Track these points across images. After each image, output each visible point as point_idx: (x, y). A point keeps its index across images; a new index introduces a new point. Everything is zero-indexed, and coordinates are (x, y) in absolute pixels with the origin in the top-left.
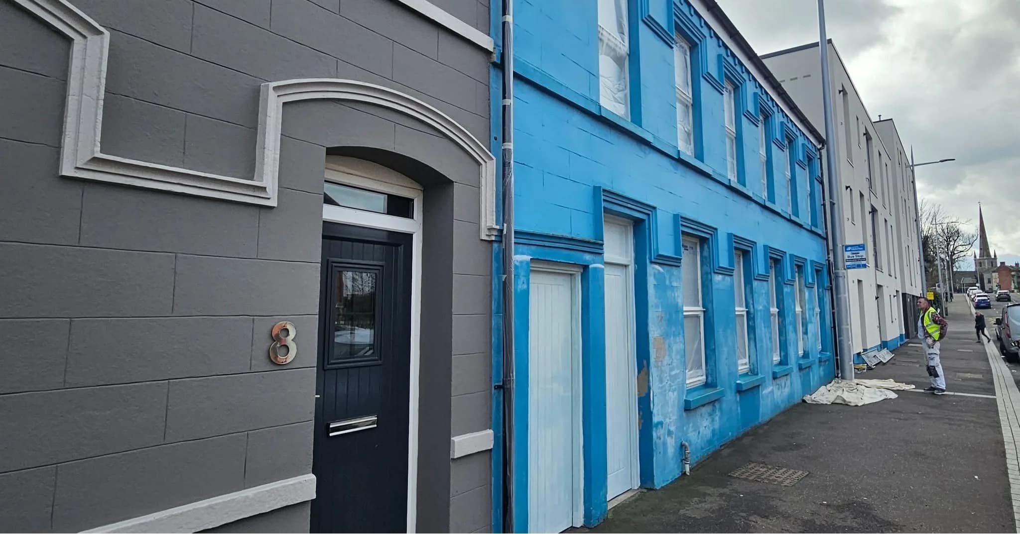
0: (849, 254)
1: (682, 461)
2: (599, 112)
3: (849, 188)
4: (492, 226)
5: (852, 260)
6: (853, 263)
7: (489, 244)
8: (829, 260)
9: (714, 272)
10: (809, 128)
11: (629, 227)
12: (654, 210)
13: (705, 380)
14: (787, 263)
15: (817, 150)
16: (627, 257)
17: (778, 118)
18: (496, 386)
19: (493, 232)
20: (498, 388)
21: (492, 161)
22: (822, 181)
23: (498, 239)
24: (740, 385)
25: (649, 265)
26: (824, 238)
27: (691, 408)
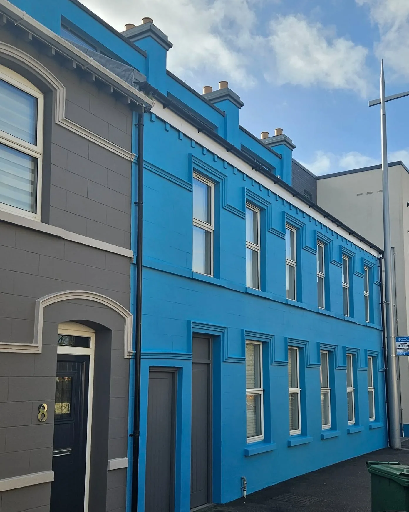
0: (399, 344)
1: (242, 489)
2: (192, 276)
4: (130, 351)
5: (401, 349)
6: (403, 351)
7: (129, 361)
8: (384, 347)
9: (271, 365)
10: (369, 244)
11: (210, 340)
12: (226, 330)
13: (263, 438)
14: (339, 354)
15: (377, 260)
16: (209, 358)
17: (336, 243)
18: (130, 435)
19: (131, 354)
20: (131, 436)
21: (131, 317)
22: (381, 285)
23: (133, 357)
24: (289, 443)
25: (222, 363)
26: (381, 331)
27: (249, 455)
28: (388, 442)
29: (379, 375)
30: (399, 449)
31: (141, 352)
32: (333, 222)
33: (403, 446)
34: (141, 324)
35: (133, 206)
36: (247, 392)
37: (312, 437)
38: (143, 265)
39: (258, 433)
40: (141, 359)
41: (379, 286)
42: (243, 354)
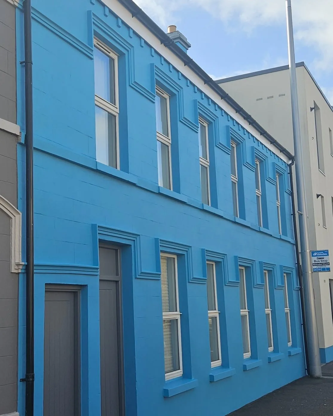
0: (315, 258)
3: (320, 197)
4: (19, 263)
5: (317, 264)
6: (319, 267)
7: (17, 275)
8: (298, 263)
9: (189, 282)
10: (279, 147)
11: (118, 250)
12: (138, 237)
13: (182, 373)
14: (257, 269)
15: (287, 166)
16: (117, 274)
17: (249, 144)
18: (21, 379)
19: (21, 267)
20: (22, 381)
21: (19, 215)
22: (291, 194)
23: (23, 271)
24: (212, 377)
25: (134, 281)
26: (294, 244)
27: (169, 396)
28: (306, 369)
29: (295, 294)
30: (320, 378)
31: (35, 263)
32: (245, 118)
33: (324, 374)
34: (33, 226)
35: (19, 66)
36: (163, 316)
37: (235, 369)
38: (34, 146)
39: (175, 368)
40: (35, 275)
41: (290, 195)
42: (158, 268)
